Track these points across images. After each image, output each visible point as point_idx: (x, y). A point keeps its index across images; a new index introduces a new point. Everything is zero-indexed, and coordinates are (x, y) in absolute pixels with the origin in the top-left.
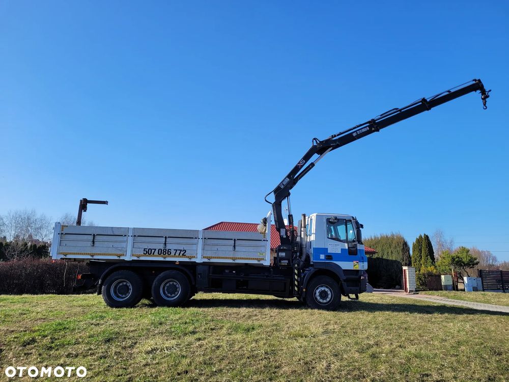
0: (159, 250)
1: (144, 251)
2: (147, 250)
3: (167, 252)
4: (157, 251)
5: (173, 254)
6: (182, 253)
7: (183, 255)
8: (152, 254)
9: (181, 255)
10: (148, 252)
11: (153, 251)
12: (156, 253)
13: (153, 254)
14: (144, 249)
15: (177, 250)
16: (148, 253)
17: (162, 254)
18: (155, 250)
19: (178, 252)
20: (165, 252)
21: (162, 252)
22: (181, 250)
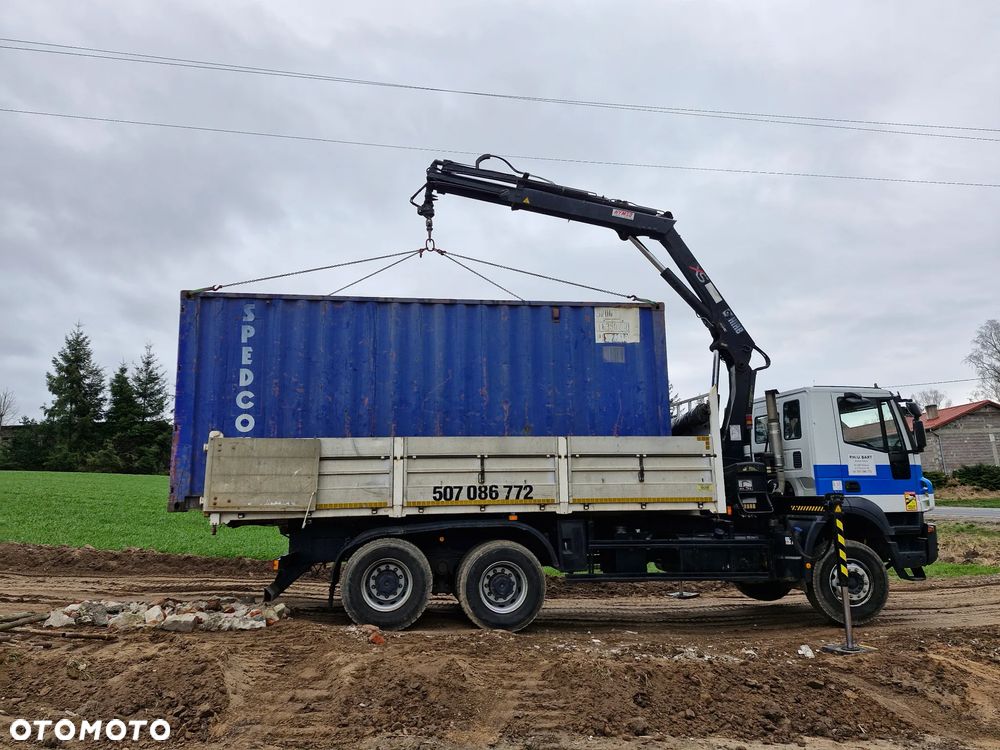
0: (469, 488)
1: (435, 492)
2: (442, 490)
3: (488, 492)
4: (464, 492)
5: (502, 496)
6: (524, 493)
7: (526, 497)
8: (454, 499)
9: (522, 497)
10: (444, 494)
11: (456, 491)
12: (464, 496)
13: (457, 498)
14: (435, 488)
15: (510, 487)
16: (446, 499)
17: (478, 498)
18: (461, 488)
19: (515, 491)
20: (485, 492)
21: (478, 492)
22: (521, 487)
